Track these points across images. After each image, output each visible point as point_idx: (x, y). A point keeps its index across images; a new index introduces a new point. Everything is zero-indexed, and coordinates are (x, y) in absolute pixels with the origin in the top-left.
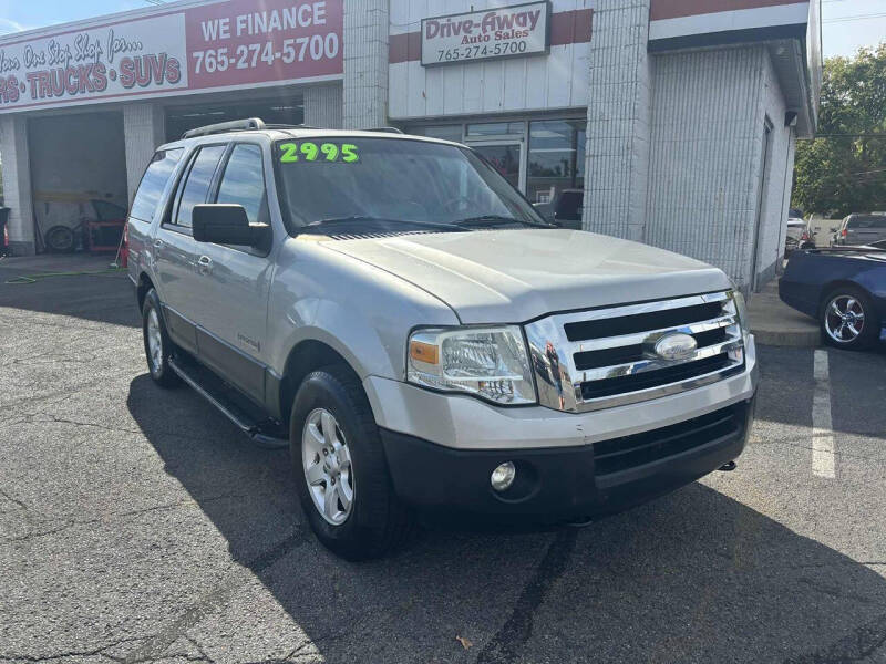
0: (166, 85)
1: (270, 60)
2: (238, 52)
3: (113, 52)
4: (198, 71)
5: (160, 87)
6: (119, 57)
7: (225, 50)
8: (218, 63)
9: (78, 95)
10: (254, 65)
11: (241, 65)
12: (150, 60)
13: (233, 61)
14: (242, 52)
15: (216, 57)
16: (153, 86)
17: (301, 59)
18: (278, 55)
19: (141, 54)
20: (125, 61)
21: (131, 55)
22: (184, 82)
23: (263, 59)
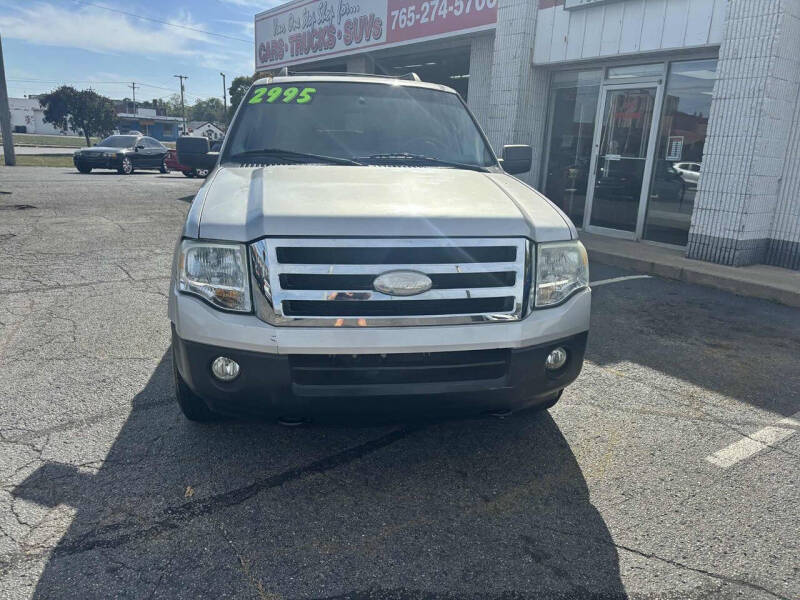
0: (373, 41)
1: (443, 13)
2: (423, 9)
3: (341, 15)
4: (393, 27)
5: (369, 43)
6: (345, 19)
7: (413, 8)
8: (408, 19)
9: (318, 53)
10: (433, 19)
11: (424, 20)
12: (363, 20)
13: (418, 17)
14: (425, 8)
15: (406, 14)
16: (364, 43)
17: (468, 11)
18: (451, 8)
19: (357, 16)
20: (348, 23)
21: (351, 17)
22: (383, 39)
23: (440, 14)
